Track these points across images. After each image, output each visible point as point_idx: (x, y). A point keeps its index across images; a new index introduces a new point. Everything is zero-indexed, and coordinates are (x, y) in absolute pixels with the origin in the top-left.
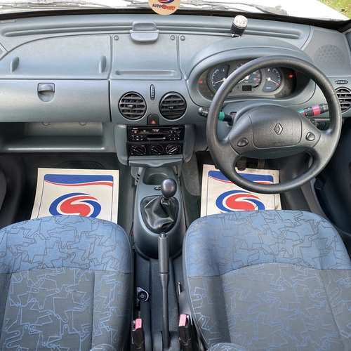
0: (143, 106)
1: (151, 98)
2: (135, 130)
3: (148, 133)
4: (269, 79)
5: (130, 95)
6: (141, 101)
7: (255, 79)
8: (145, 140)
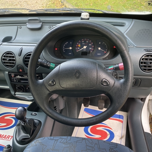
0: (14, 60)
1: (19, 55)
2: (13, 75)
3: (20, 77)
4: (99, 49)
5: (8, 54)
6: (13, 57)
7: (90, 48)
8: (19, 81)
